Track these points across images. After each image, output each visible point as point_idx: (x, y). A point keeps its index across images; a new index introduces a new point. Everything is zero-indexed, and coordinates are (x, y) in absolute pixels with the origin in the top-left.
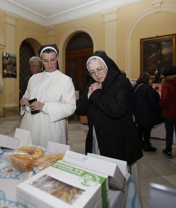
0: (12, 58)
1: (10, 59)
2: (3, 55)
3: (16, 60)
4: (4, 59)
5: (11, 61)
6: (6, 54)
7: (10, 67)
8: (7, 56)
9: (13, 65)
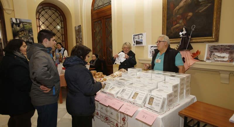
0: (25, 23)
1: (23, 25)
2: (12, 21)
3: (31, 25)
4: (14, 25)
5: (24, 27)
6: (16, 19)
7: (24, 34)
8: (18, 22)
9: (27, 32)
